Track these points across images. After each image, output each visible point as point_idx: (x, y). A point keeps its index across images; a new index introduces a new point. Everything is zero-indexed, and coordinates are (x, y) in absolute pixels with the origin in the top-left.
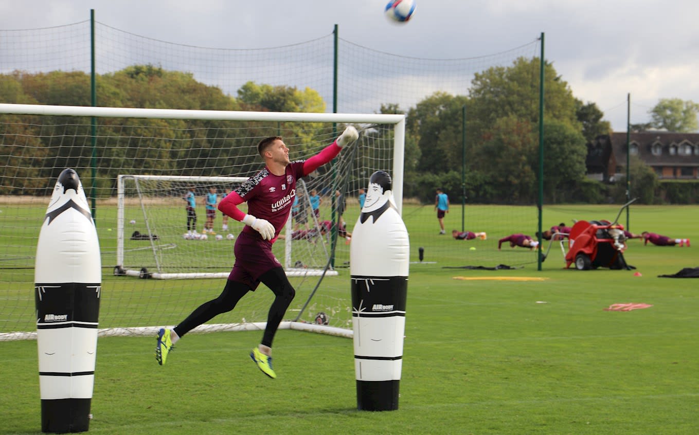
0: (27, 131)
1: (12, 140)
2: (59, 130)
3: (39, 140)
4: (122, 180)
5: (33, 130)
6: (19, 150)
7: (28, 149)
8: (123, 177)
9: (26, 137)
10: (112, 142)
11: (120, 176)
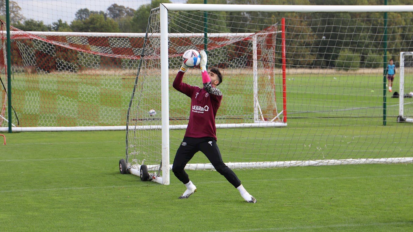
0: (303, 23)
1: (292, 30)
2: (324, 22)
3: (310, 29)
4: (403, 56)
5: (306, 23)
6: (296, 36)
7: (303, 36)
8: (403, 54)
9: (302, 28)
10: (359, 29)
11: (402, 53)
